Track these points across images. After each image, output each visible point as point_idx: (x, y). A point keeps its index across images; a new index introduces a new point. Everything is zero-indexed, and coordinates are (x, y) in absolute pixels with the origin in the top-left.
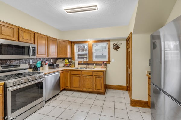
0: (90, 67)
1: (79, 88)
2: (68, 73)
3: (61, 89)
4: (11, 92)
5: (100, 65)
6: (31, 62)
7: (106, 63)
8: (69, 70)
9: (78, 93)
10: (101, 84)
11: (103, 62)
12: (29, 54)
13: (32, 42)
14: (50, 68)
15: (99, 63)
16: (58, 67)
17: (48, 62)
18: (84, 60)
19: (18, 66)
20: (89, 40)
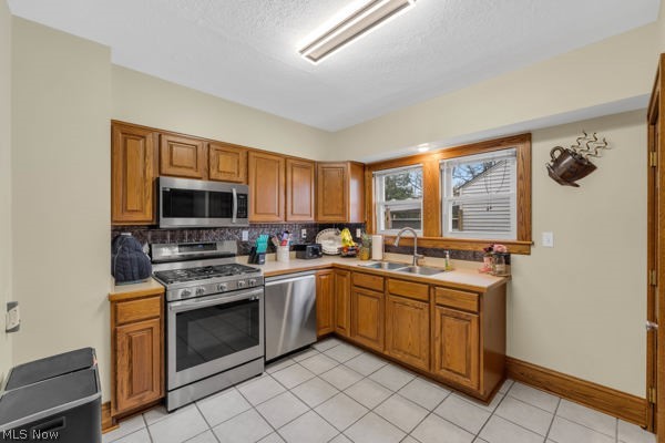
0: (430, 262)
1: (377, 341)
2: (345, 279)
3: (322, 333)
4: (177, 314)
5: (475, 257)
6: (245, 236)
7: (505, 249)
8: (348, 269)
9: (374, 363)
10: (468, 351)
11: (488, 246)
12: (229, 215)
13: (242, 177)
14: (297, 257)
15: (470, 248)
16: (320, 256)
17: (288, 238)
18: (404, 235)
19: (212, 246)
20: (422, 149)
